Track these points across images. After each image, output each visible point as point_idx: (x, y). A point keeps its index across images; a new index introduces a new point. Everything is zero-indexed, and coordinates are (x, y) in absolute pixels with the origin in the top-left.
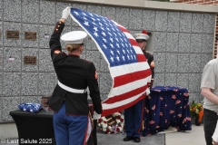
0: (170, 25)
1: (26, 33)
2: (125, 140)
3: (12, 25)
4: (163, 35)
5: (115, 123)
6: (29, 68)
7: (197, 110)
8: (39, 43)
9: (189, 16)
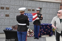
0: (47, 6)
1: (6, 8)
2: (34, 39)
3: (2, 5)
4: (45, 9)
5: (31, 34)
6: (7, 18)
7: (54, 31)
8: (10, 11)
9: (53, 3)
